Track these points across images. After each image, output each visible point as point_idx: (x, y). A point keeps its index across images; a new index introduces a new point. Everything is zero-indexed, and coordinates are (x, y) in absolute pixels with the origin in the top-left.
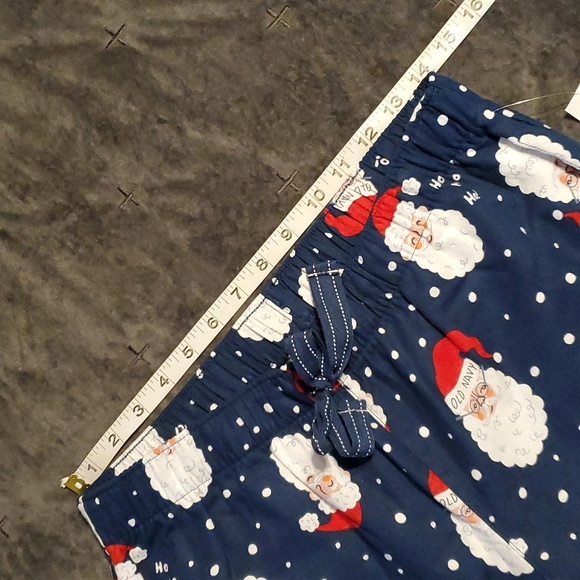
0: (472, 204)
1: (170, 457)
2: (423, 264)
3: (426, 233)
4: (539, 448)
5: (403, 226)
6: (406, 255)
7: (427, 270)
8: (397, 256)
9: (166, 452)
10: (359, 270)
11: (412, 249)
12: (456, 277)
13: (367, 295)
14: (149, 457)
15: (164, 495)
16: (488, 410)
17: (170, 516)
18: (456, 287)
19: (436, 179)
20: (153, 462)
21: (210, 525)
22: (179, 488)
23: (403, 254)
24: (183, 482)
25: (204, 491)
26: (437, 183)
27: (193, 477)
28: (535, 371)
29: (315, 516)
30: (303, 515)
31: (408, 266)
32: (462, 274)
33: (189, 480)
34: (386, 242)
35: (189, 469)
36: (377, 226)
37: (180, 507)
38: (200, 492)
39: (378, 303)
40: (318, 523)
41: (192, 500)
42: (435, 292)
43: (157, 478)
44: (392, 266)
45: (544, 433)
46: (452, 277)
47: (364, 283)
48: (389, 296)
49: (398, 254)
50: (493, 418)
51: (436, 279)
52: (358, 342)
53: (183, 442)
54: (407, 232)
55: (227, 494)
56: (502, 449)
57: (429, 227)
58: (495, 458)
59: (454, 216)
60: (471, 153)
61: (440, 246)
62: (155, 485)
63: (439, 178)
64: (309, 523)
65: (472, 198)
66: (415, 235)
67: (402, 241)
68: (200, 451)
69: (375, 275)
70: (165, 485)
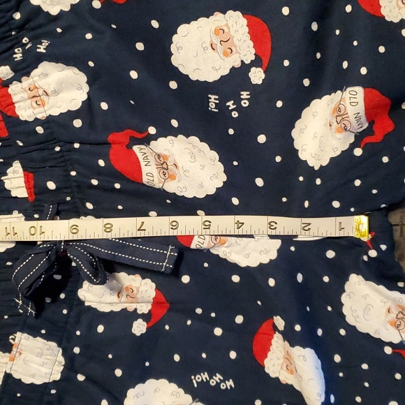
0: (45, 51)
1: (22, 356)
2: (56, 112)
3: (41, 92)
4: (221, 167)
5: (23, 100)
6: (42, 116)
7: (61, 113)
8: (37, 121)
9: (17, 355)
10: (25, 150)
11: (41, 109)
12: (83, 102)
13: (44, 160)
14: (9, 366)
15: (38, 382)
16: (174, 168)
17: (53, 392)
18: (89, 107)
19: (16, 53)
20: (14, 368)
21: (81, 378)
22: (45, 370)
23: (39, 117)
24: (43, 365)
25: (62, 360)
26: (18, 56)
27: (48, 357)
28: (175, 123)
29: (140, 321)
30: (132, 326)
31: (49, 122)
32: (85, 97)
33: (46, 361)
34: (22, 118)
35: (41, 355)
36: (9, 114)
37: (54, 381)
38: (60, 363)
39: (56, 159)
40: (145, 324)
41: (58, 371)
42: (78, 123)
43: (25, 375)
44: (40, 130)
45: (214, 155)
46: (81, 104)
47: (35, 155)
48: (58, 149)
49: (36, 119)
50: (181, 171)
51: (71, 115)
52: (67, 193)
53: (23, 341)
54: (29, 101)
55: (77, 350)
56: (201, 186)
57: (38, 87)
58: (201, 196)
59: (44, 67)
60: (17, 16)
61: (56, 92)
62: (27, 380)
63: (16, 50)
64: (139, 328)
65: (42, 47)
66: (36, 99)
67: (31, 110)
68: (38, 338)
69: (36, 144)
70: (33, 376)
